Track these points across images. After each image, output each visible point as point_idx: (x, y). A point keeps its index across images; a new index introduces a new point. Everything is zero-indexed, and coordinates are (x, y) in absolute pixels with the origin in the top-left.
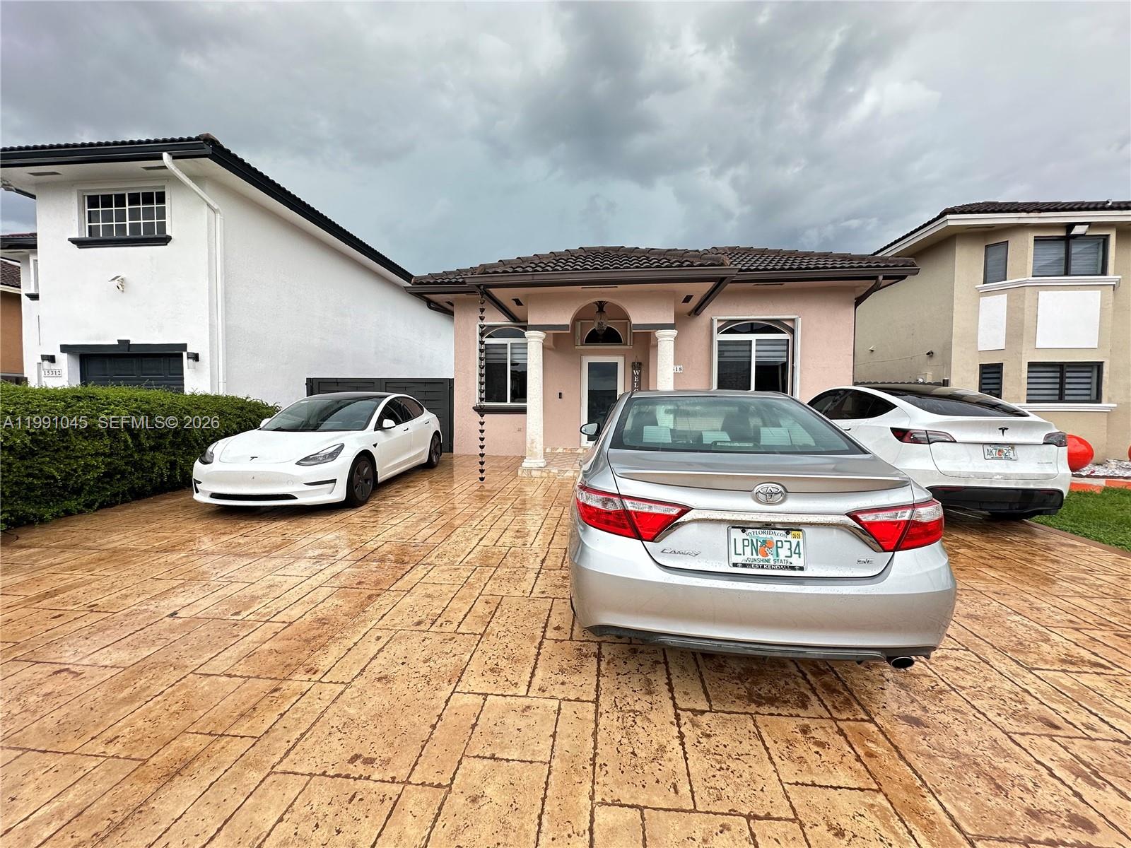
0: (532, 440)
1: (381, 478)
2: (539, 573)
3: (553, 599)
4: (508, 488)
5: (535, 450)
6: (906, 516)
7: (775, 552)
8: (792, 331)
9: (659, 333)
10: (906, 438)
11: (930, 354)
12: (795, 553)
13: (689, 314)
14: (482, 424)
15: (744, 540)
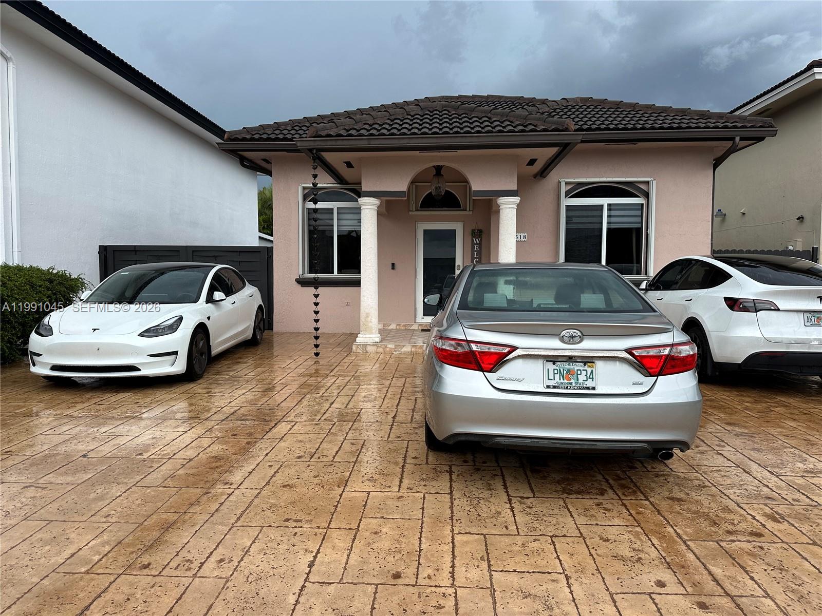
0: (367, 314)
1: (215, 351)
2: (392, 425)
3: (408, 441)
4: (345, 363)
5: (370, 324)
6: (667, 351)
7: (576, 378)
8: (647, 195)
9: (502, 200)
10: (736, 308)
11: (801, 219)
12: (590, 378)
13: (535, 176)
14: (316, 296)
15: (554, 369)
